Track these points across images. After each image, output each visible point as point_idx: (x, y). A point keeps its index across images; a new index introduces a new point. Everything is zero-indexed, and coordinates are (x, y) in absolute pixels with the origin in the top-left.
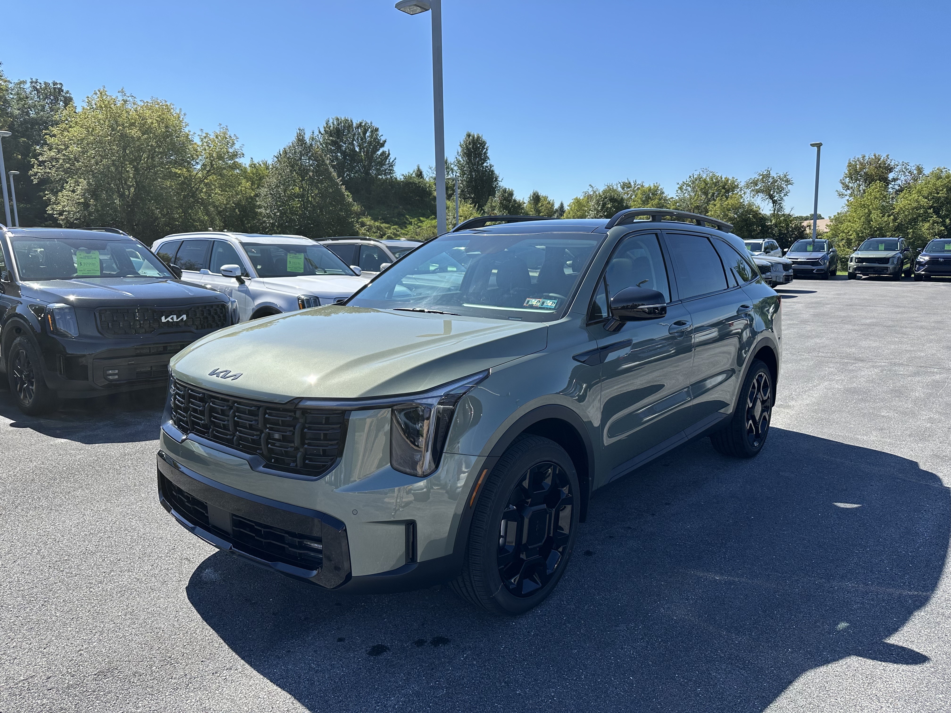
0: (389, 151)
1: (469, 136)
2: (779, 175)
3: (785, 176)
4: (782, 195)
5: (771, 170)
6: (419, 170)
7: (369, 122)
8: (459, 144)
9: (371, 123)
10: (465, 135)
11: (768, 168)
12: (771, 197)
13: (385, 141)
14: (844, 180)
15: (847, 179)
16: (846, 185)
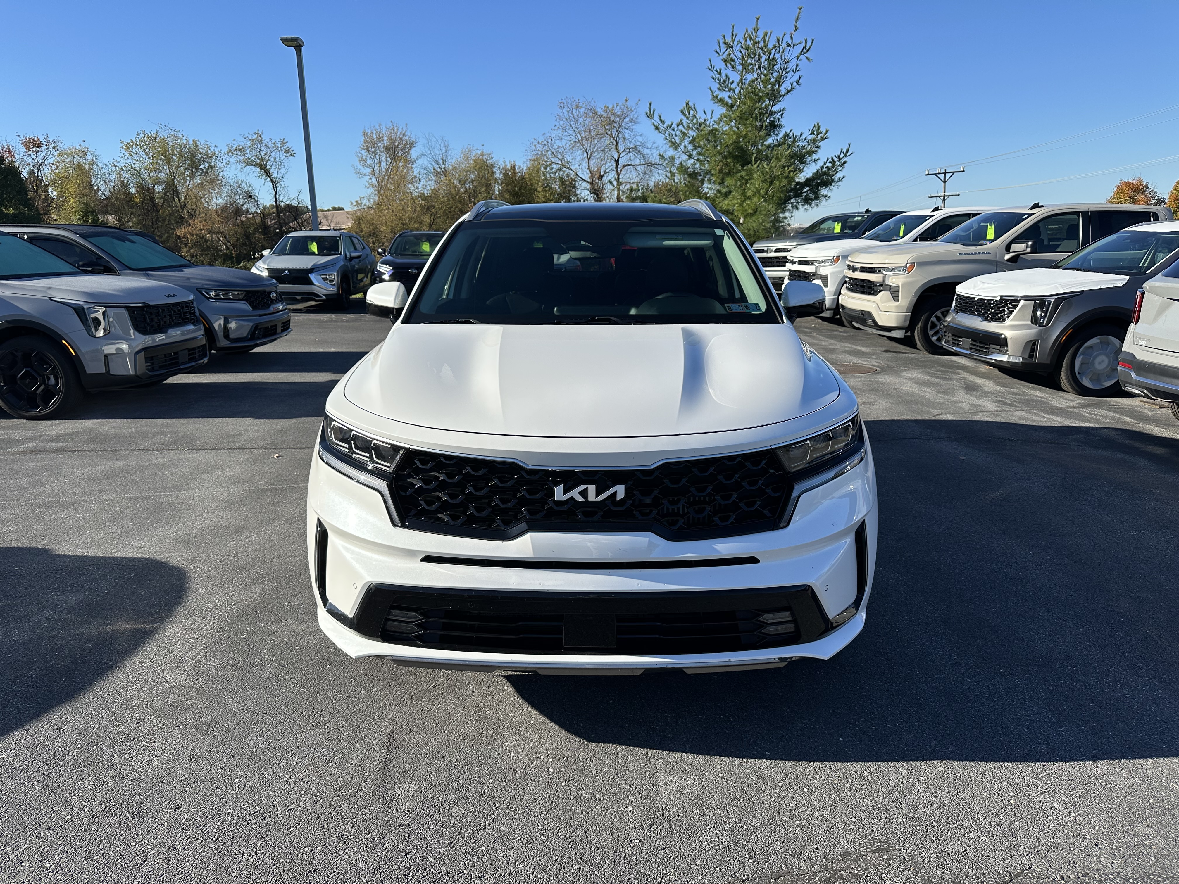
2: (273, 142)
3: (283, 144)
4: (283, 171)
5: (262, 133)
11: (258, 130)
12: (267, 173)
14: (360, 153)
15: (363, 152)
16: (363, 161)
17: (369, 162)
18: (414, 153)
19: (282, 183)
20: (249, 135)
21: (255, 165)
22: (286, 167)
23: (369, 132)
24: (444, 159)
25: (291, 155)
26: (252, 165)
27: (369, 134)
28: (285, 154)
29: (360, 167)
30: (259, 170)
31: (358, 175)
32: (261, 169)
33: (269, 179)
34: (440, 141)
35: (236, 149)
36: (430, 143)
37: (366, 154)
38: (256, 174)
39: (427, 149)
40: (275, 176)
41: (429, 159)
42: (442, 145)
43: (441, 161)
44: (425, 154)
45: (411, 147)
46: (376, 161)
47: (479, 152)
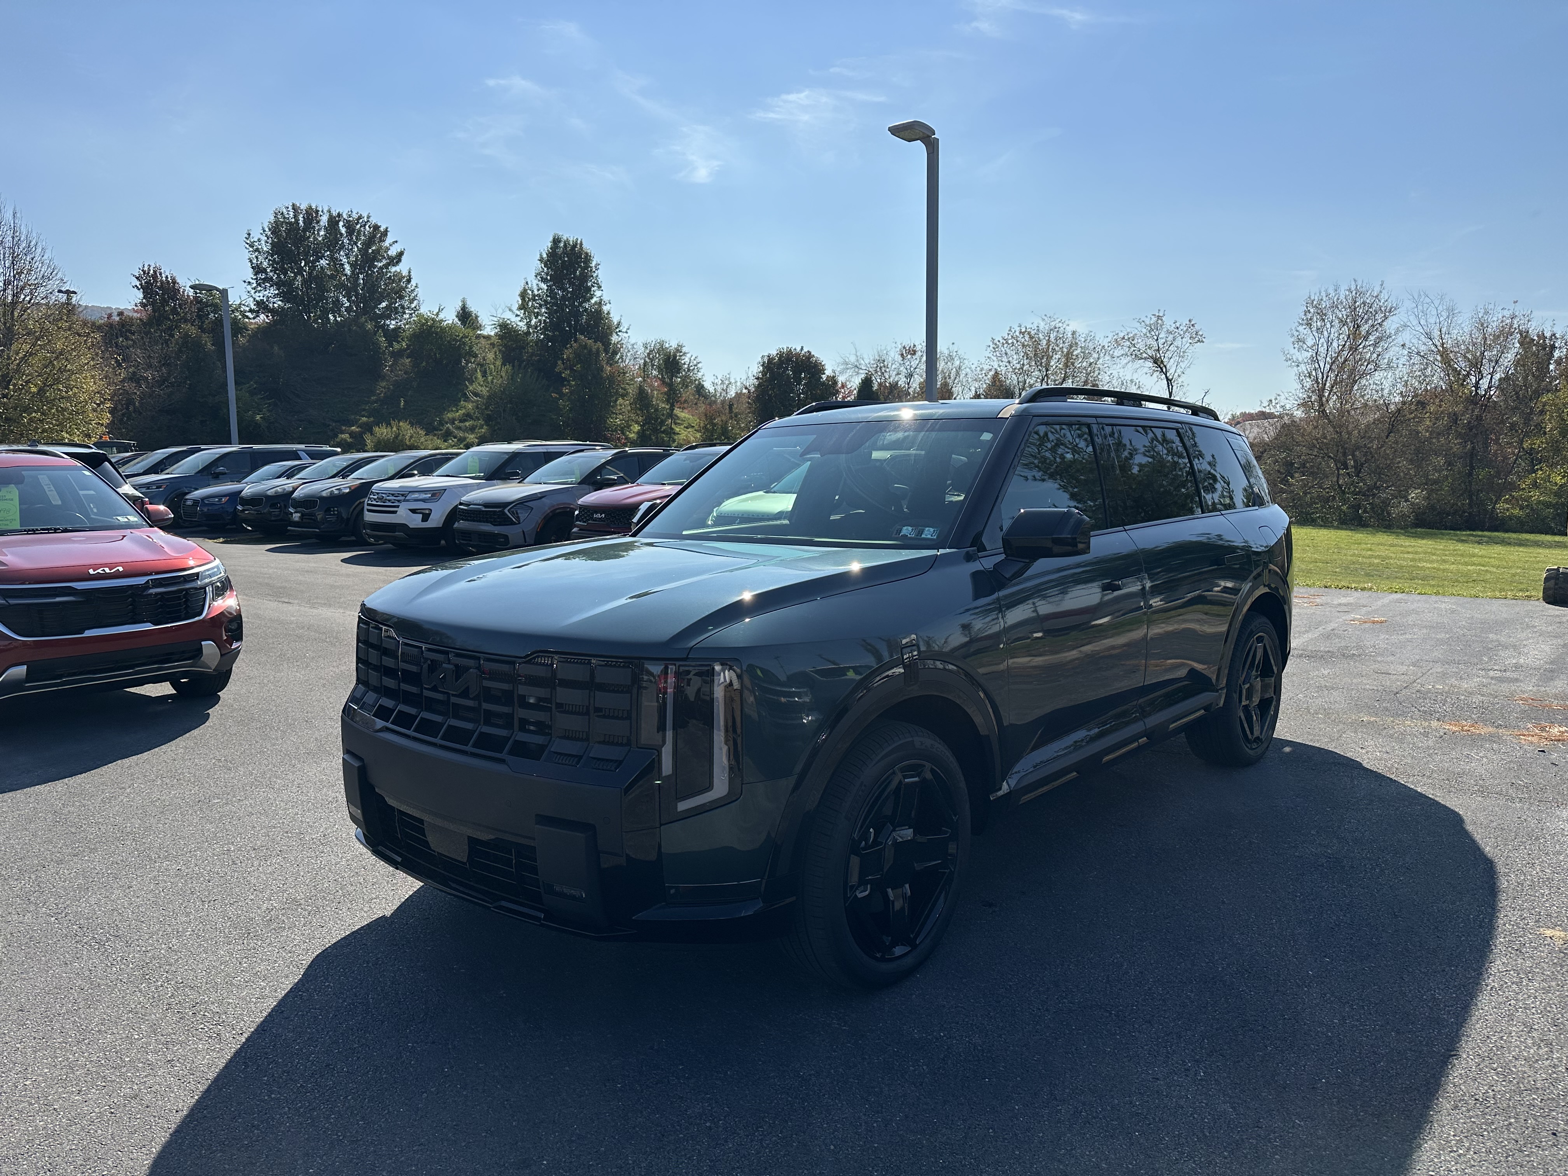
0: (409, 272)
1: (556, 241)
2: (1178, 325)
3: (1190, 326)
5: (1164, 315)
6: (464, 308)
7: (365, 215)
8: (538, 257)
9: (368, 217)
10: (551, 239)
11: (1160, 311)
12: (1163, 369)
13: (401, 254)
14: (1297, 331)
15: (1301, 328)
16: (1301, 340)
17: (1310, 342)
18: (1391, 325)
19: (1180, 380)
20: (1145, 319)
21: (1145, 359)
22: (1189, 358)
23: (1316, 298)
24: (1444, 330)
25: (1199, 341)
26: (1142, 358)
27: (1315, 303)
28: (1191, 341)
29: (1292, 351)
30: (1151, 365)
31: (1289, 362)
32: (1155, 362)
33: (1164, 376)
34: (1437, 303)
35: (1124, 338)
36: (1420, 307)
37: (1305, 332)
38: (1146, 370)
39: (1412, 318)
40: (1172, 371)
41: (1414, 332)
42: (1440, 308)
43: (1436, 333)
44: (1408, 324)
45: (1386, 318)
46: (1322, 340)
47: (1507, 313)
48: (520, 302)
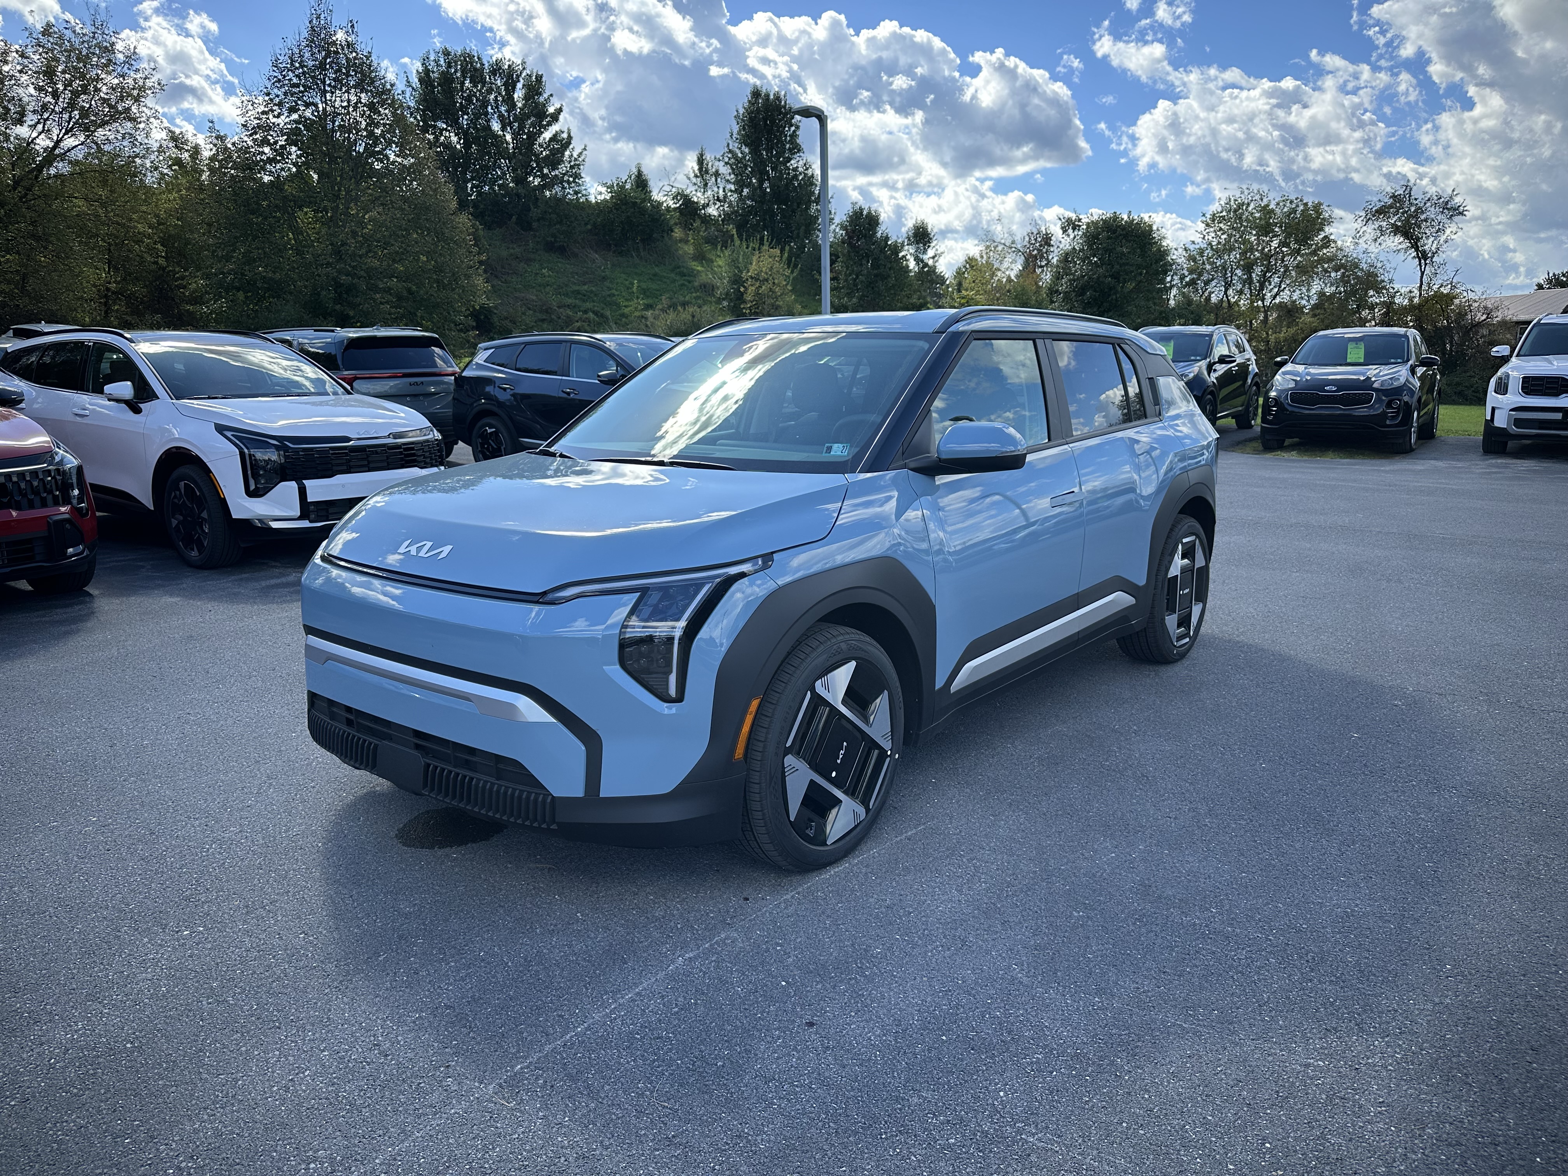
0: (568, 133)
1: (755, 95)
2: (1427, 195)
3: (1444, 198)
5: (1414, 183)
6: (639, 174)
7: (520, 62)
8: (735, 114)
9: (526, 65)
10: (748, 93)
12: (1415, 244)
13: (561, 111)
25: (1461, 213)
33: (1417, 253)
38: (1396, 246)
40: (1426, 247)
48: (696, 168)
